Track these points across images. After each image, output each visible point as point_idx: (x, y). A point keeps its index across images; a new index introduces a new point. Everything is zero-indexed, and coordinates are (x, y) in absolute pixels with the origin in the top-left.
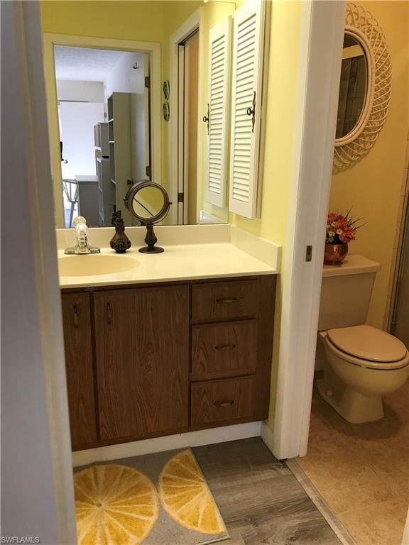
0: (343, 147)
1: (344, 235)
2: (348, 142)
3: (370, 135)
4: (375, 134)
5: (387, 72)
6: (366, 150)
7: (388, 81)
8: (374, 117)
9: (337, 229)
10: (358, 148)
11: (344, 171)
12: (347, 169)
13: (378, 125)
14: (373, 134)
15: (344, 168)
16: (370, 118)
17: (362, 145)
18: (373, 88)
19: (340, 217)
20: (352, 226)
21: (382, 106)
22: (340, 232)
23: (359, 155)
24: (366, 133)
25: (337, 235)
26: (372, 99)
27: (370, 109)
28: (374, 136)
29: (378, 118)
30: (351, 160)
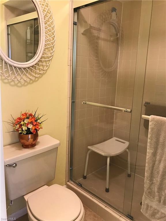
0: (28, 68)
1: (34, 128)
2: (31, 65)
3: (45, 61)
4: (49, 60)
5: (52, 23)
6: (44, 70)
7: (53, 28)
8: (47, 50)
9: (28, 124)
10: (39, 69)
11: (31, 84)
12: (33, 83)
13: (50, 55)
14: (48, 61)
15: (31, 82)
16: (44, 50)
17: (41, 67)
18: (44, 32)
19: (31, 115)
20: (39, 121)
21: (51, 44)
22: (30, 126)
23: (40, 74)
24: (43, 59)
25: (29, 129)
26: (44, 39)
27: (44, 45)
28: (48, 62)
29: (50, 51)
30: (35, 77)
